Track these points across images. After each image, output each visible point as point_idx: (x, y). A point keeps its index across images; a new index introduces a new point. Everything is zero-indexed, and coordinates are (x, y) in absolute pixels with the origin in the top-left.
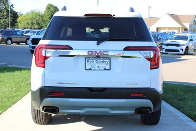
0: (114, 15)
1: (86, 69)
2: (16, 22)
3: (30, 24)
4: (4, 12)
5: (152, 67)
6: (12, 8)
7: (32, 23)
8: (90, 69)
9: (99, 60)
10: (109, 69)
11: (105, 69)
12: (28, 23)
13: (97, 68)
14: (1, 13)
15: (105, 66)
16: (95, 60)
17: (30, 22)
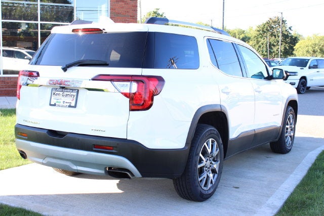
0: (104, 29)
1: (51, 105)
2: (293, 50)
3: (311, 52)
4: (278, 37)
5: (133, 107)
6: (289, 30)
7: (314, 52)
8: (55, 105)
9: (65, 93)
10: (75, 107)
11: (70, 106)
12: (308, 51)
13: (62, 104)
14: (275, 37)
15: (71, 101)
16: (61, 93)
17: (311, 49)
